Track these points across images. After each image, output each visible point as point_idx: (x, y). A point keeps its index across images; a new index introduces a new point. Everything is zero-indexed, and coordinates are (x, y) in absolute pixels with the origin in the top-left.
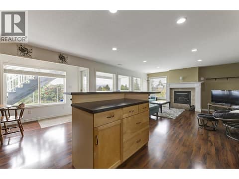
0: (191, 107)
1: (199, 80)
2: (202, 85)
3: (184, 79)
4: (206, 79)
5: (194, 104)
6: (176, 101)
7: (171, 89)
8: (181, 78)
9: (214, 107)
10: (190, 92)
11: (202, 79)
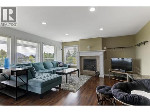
0: (96, 73)
1: (103, 49)
2: (105, 53)
3: (91, 47)
4: (108, 48)
5: (98, 71)
6: (85, 68)
7: (81, 57)
8: (88, 47)
9: (113, 73)
10: (95, 60)
11: (105, 48)
